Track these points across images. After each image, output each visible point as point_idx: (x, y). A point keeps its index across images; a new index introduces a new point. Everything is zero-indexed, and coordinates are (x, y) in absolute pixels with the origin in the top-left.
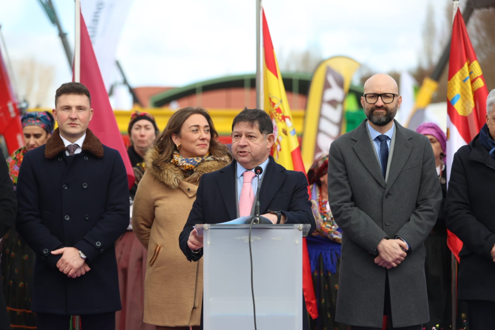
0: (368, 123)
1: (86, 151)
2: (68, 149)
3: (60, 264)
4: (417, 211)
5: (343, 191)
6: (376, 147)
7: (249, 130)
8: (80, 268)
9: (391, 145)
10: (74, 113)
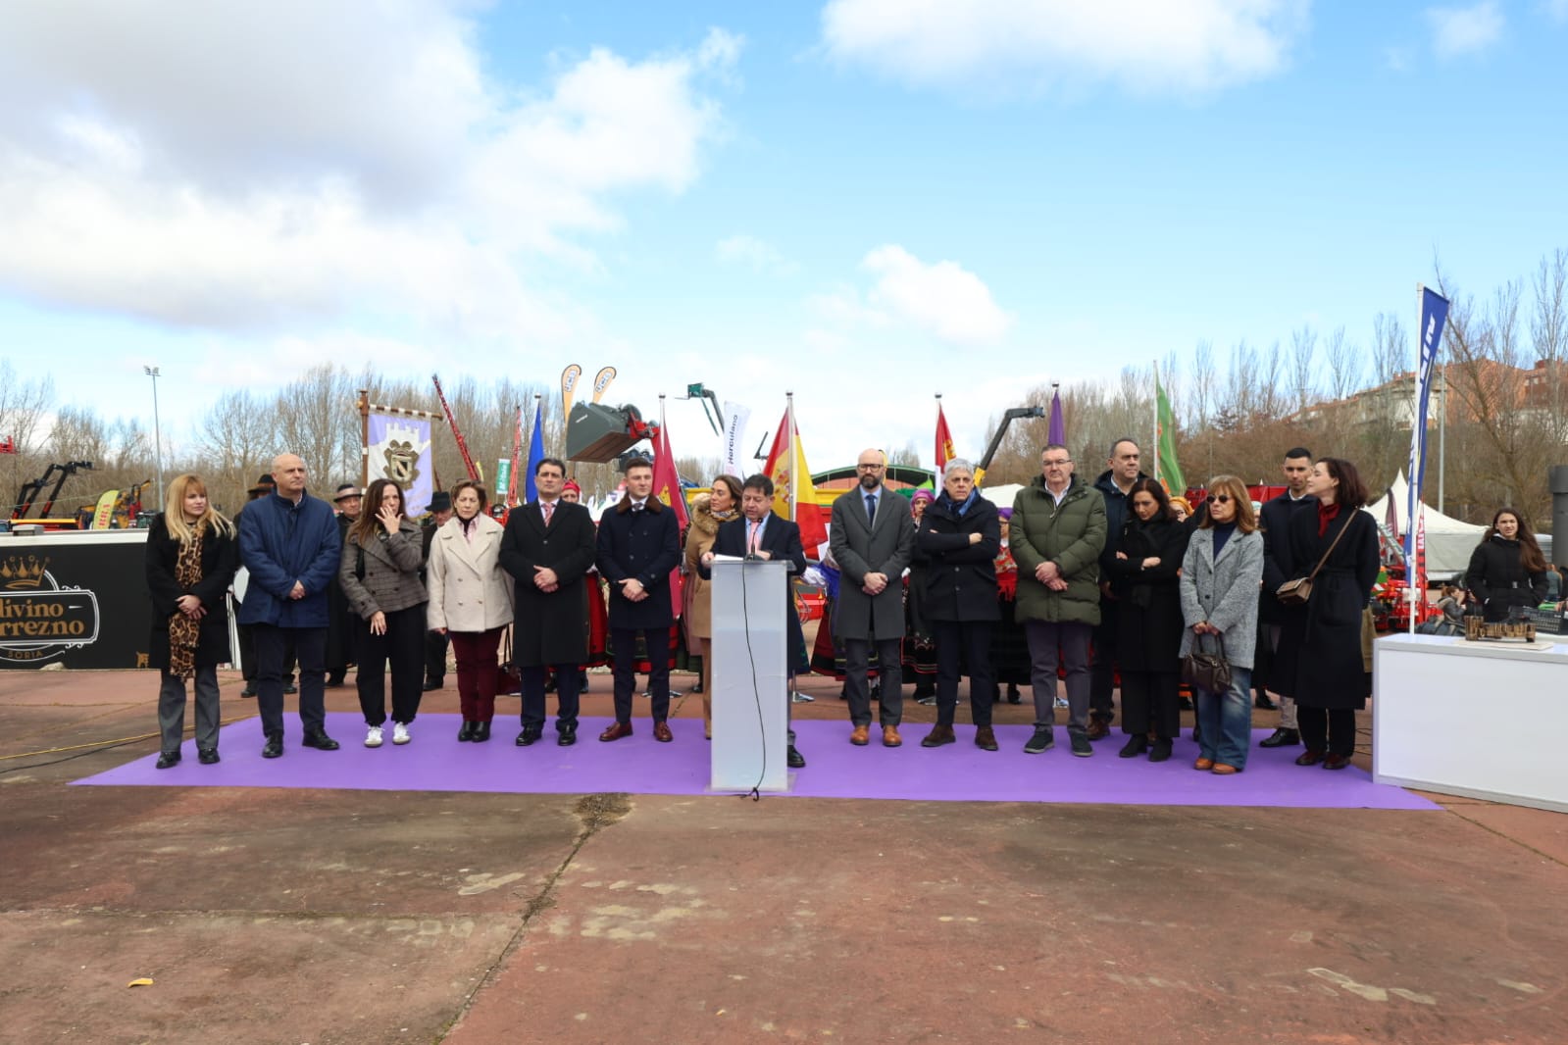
0: (861, 486)
1: (647, 508)
2: (634, 506)
3: (624, 591)
4: (896, 553)
5: (840, 536)
6: (866, 503)
7: (757, 495)
8: (639, 595)
9: (877, 503)
10: (643, 481)
